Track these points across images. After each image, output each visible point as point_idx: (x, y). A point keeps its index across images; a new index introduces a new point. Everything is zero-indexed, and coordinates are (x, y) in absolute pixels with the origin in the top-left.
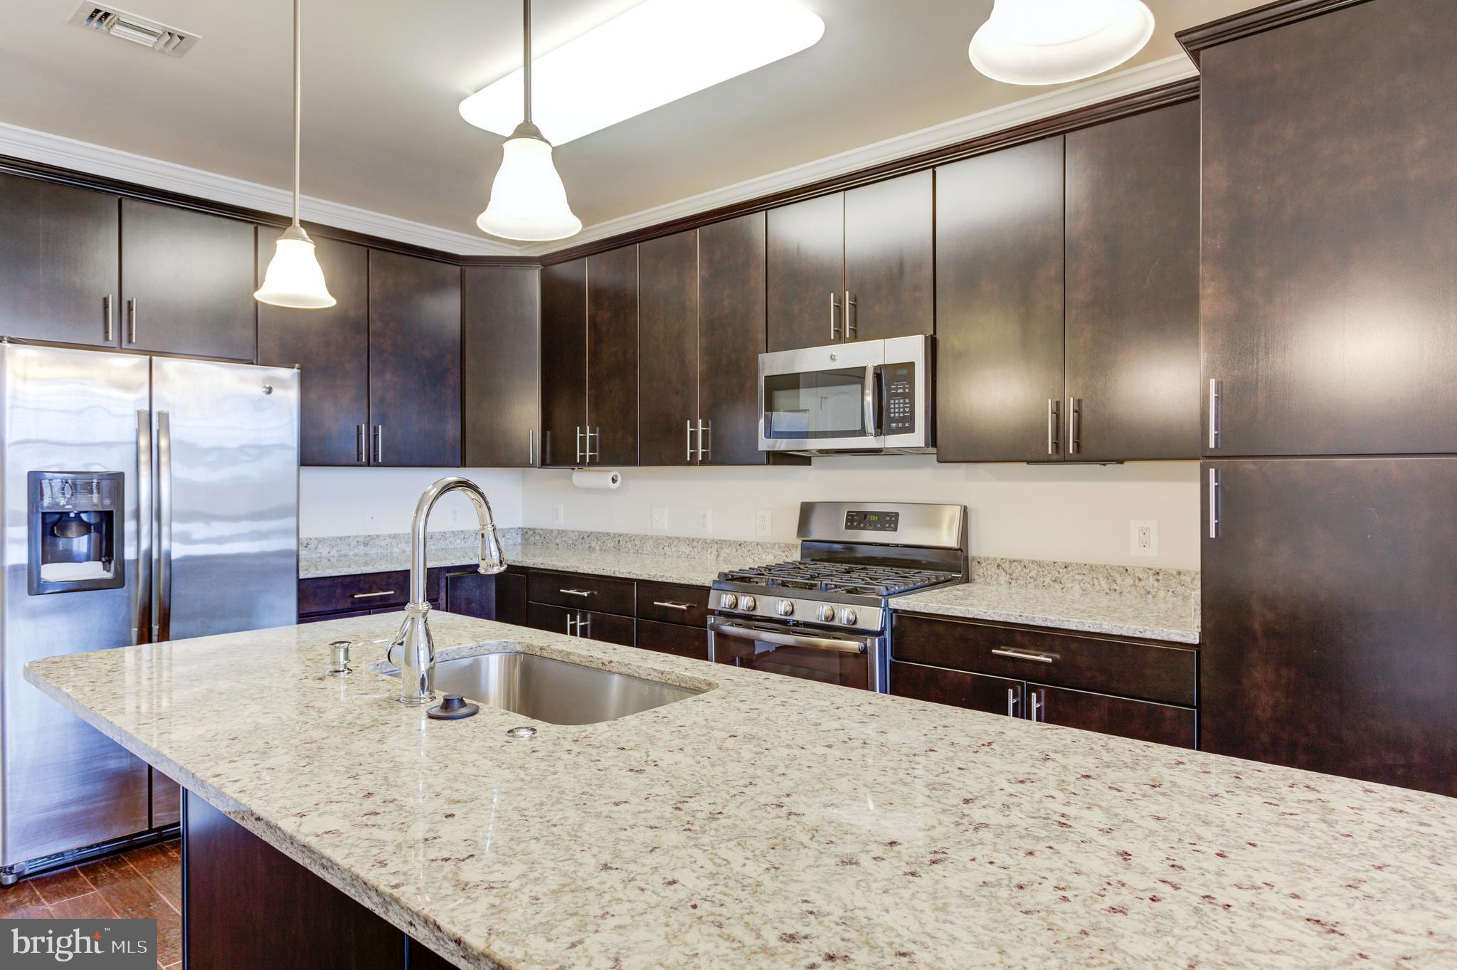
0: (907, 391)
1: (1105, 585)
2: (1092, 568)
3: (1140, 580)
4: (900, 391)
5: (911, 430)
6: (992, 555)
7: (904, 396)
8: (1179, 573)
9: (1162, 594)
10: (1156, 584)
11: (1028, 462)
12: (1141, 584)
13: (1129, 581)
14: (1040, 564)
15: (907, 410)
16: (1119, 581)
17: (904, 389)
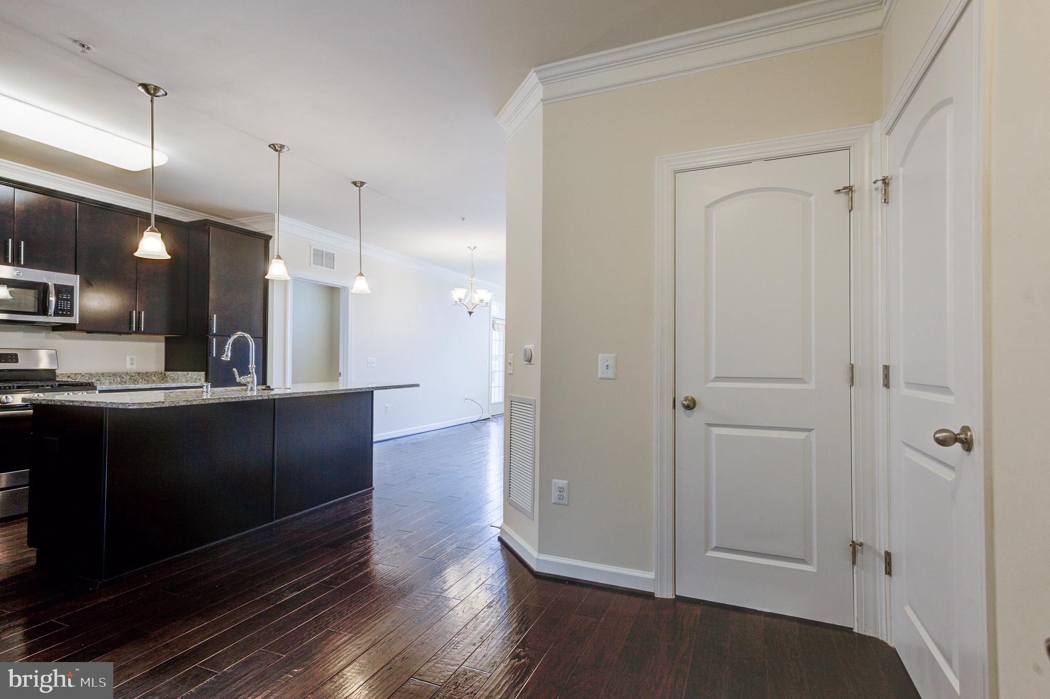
0: (69, 298)
1: (119, 379)
2: (114, 375)
3: (133, 376)
4: (64, 297)
5: (71, 315)
6: (65, 372)
7: (67, 300)
8: (146, 373)
9: (140, 380)
10: (138, 377)
11: (88, 332)
12: (133, 378)
13: (129, 377)
14: (90, 374)
15: (69, 306)
16: (125, 377)
17: (67, 297)
